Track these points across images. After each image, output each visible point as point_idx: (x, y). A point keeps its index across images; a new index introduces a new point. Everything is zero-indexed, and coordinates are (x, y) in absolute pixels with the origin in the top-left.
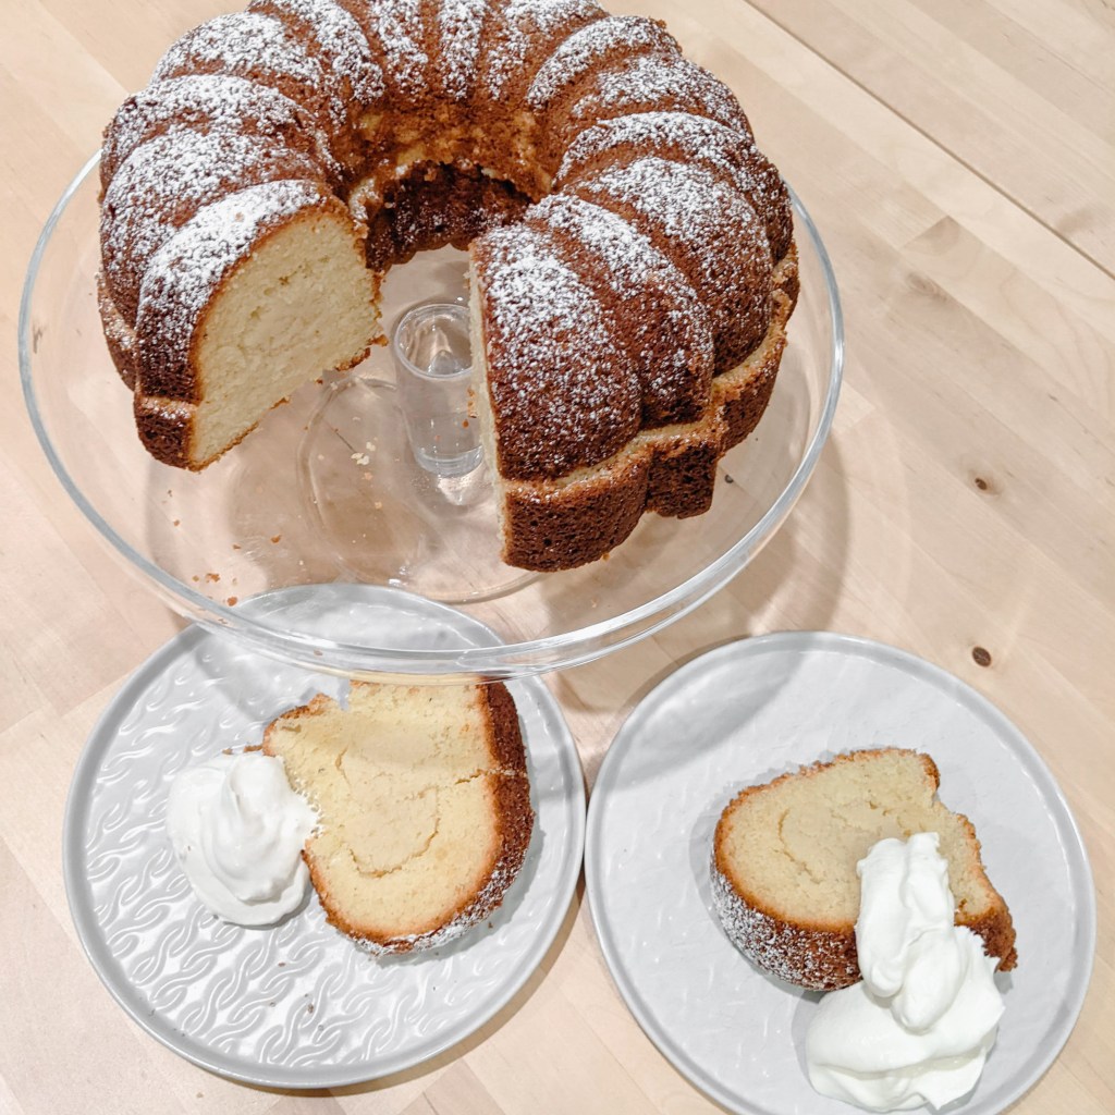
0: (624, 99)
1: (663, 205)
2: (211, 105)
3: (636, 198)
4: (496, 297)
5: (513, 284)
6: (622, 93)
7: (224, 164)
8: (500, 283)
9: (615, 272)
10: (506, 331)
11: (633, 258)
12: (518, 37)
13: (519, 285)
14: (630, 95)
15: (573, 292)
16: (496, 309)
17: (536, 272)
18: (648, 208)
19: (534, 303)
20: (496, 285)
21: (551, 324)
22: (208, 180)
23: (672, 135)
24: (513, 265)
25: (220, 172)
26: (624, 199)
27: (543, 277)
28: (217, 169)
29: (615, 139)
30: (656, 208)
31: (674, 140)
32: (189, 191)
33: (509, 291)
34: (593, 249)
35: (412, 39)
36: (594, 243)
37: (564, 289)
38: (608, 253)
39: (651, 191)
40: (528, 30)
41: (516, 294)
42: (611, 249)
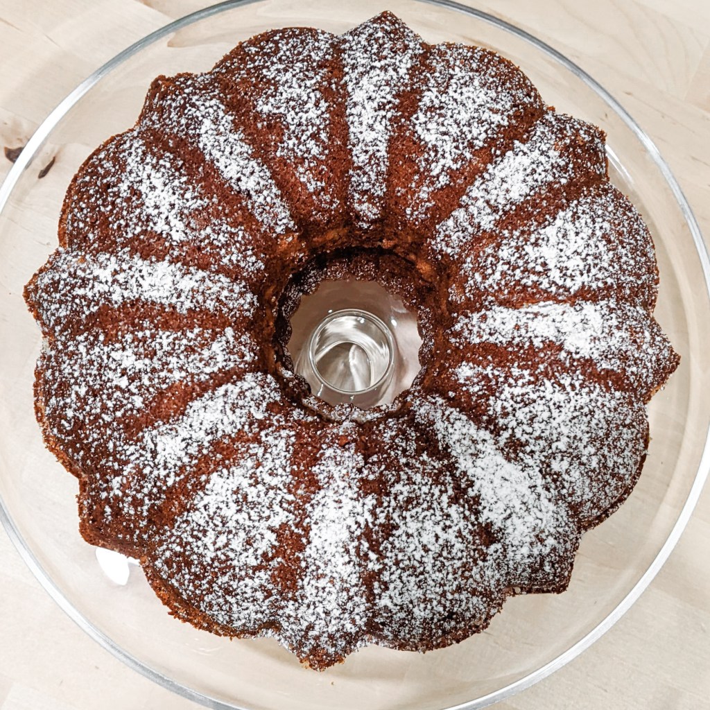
0: (323, 136)
1: (481, 122)
2: (354, 527)
3: (471, 145)
4: (581, 284)
5: (571, 269)
6: (314, 136)
7: (435, 503)
8: (568, 280)
9: (555, 178)
10: (609, 281)
11: (547, 159)
12: (214, 231)
13: (575, 263)
14: (319, 129)
15: (579, 217)
16: (590, 287)
17: (561, 246)
18: (483, 136)
19: (590, 253)
20: (569, 283)
21: (609, 242)
22: (454, 515)
23: (389, 97)
24: (551, 266)
25: (445, 505)
26: (468, 156)
27: (565, 241)
28: (442, 509)
29: (383, 153)
30: (485, 128)
31: (394, 97)
32: (465, 533)
33: (578, 273)
34: (532, 193)
35: (213, 340)
36: (528, 191)
37: (577, 224)
38: (539, 180)
39: (465, 129)
40: (205, 220)
41: (581, 267)
42: (536, 176)
